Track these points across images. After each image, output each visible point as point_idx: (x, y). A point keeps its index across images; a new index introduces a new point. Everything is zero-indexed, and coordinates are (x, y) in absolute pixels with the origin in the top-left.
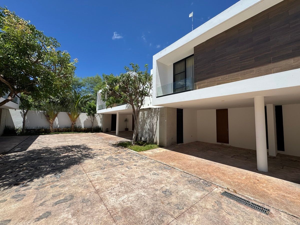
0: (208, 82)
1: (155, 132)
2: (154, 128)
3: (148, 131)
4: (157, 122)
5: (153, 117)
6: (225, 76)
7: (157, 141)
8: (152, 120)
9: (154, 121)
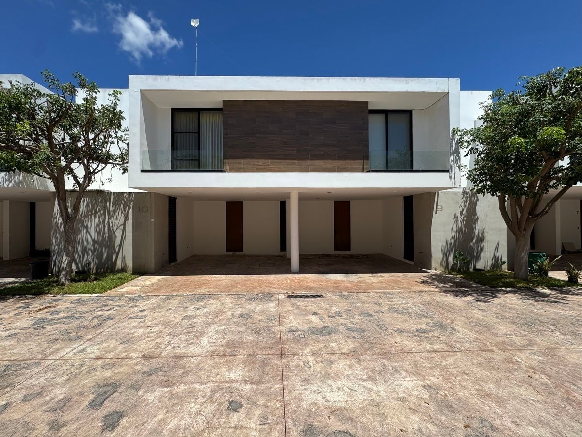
0: (245, 163)
1: (120, 246)
2: (115, 237)
3: (93, 245)
4: (124, 224)
5: (111, 213)
6: (267, 160)
7: (125, 265)
8: (109, 219)
9: (117, 222)
